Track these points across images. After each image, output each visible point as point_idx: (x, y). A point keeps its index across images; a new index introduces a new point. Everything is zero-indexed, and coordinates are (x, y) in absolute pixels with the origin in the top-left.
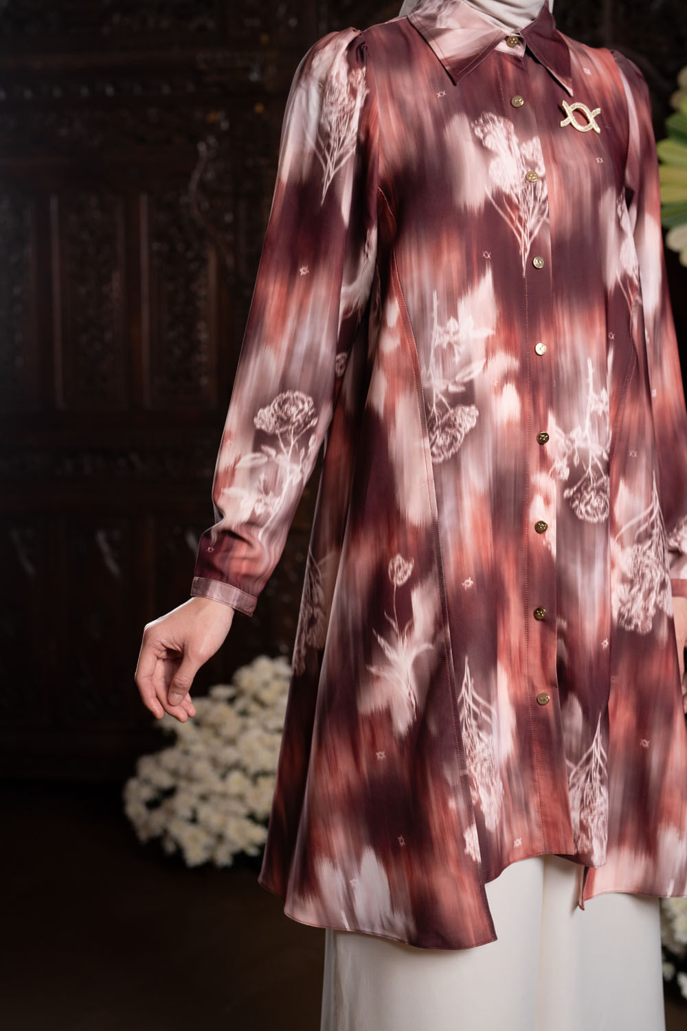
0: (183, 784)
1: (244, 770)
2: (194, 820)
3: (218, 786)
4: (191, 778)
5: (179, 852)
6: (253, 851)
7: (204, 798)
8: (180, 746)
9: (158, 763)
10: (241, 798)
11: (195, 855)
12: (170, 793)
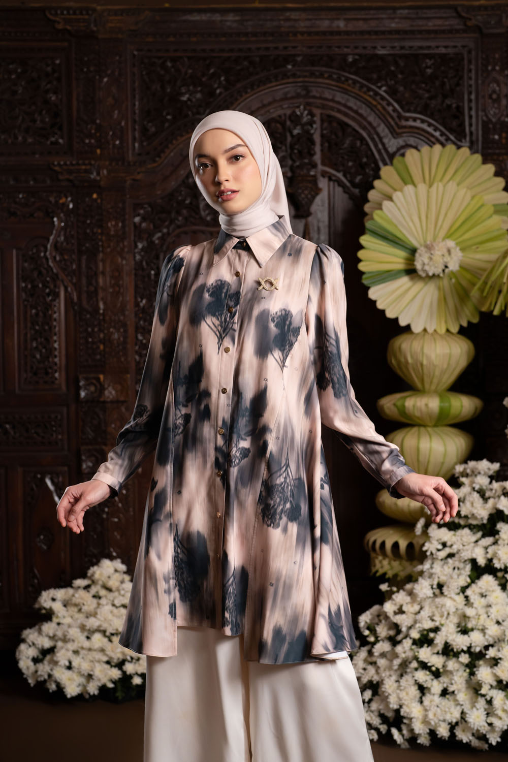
0: (60, 644)
1: (104, 632)
2: (69, 668)
3: (87, 644)
4: (65, 640)
5: (60, 689)
6: (111, 685)
7: (76, 652)
8: (55, 620)
9: (40, 632)
10: (102, 650)
11: (72, 690)
12: (52, 650)
